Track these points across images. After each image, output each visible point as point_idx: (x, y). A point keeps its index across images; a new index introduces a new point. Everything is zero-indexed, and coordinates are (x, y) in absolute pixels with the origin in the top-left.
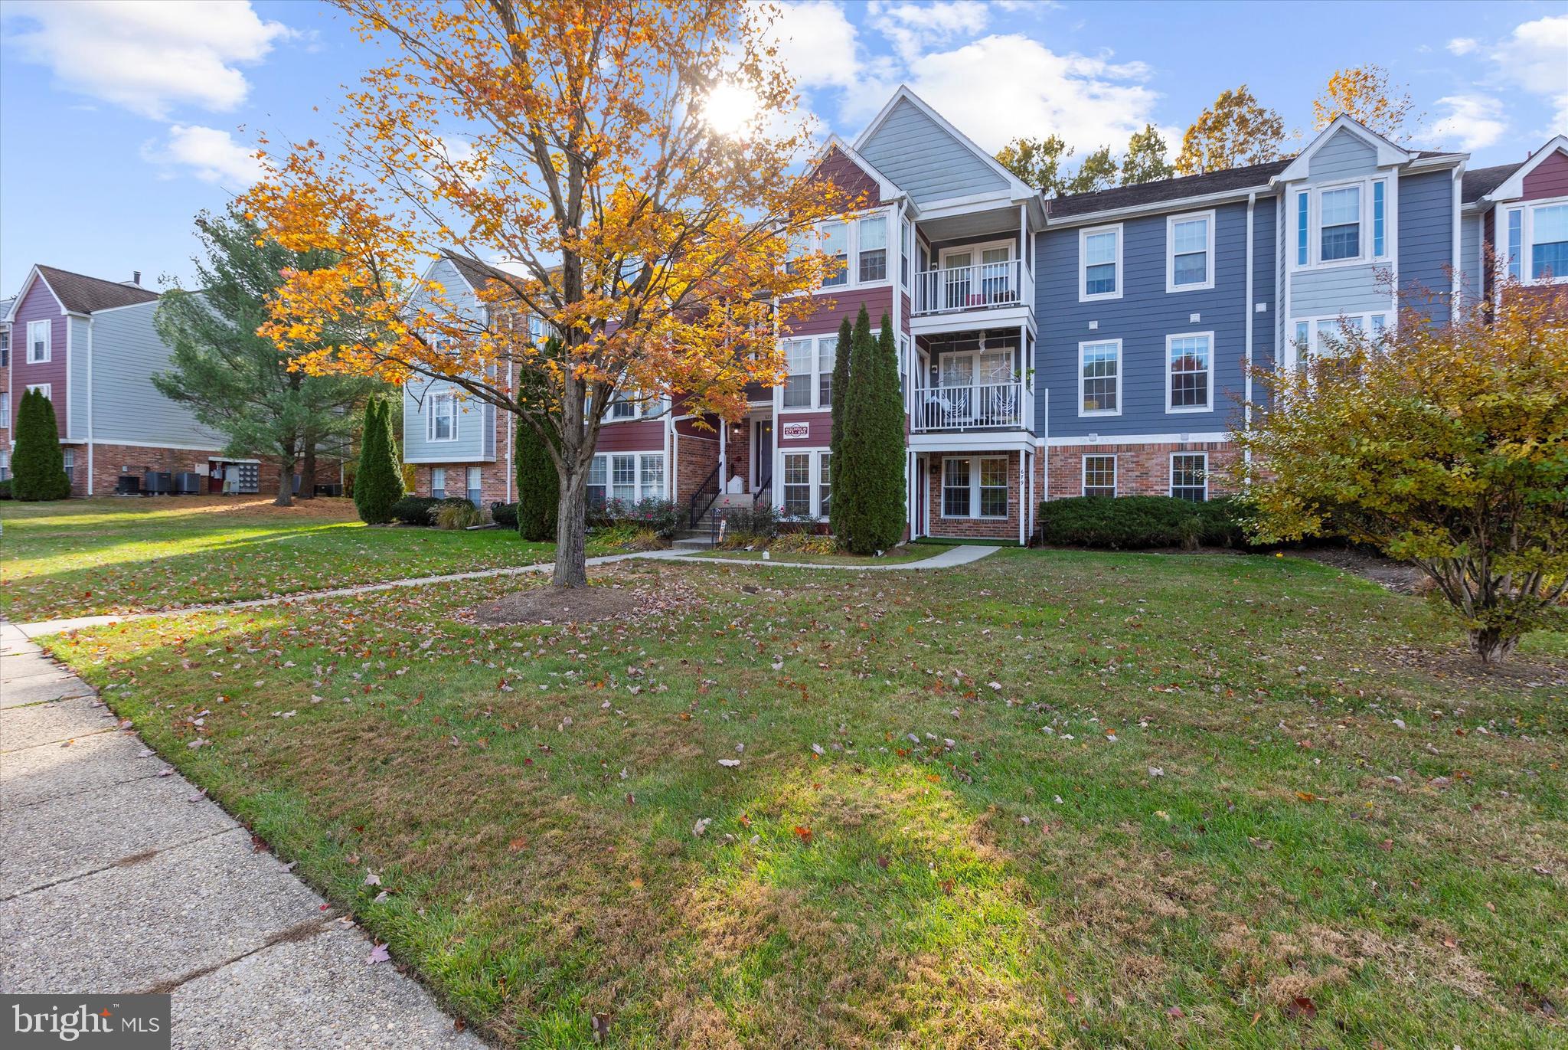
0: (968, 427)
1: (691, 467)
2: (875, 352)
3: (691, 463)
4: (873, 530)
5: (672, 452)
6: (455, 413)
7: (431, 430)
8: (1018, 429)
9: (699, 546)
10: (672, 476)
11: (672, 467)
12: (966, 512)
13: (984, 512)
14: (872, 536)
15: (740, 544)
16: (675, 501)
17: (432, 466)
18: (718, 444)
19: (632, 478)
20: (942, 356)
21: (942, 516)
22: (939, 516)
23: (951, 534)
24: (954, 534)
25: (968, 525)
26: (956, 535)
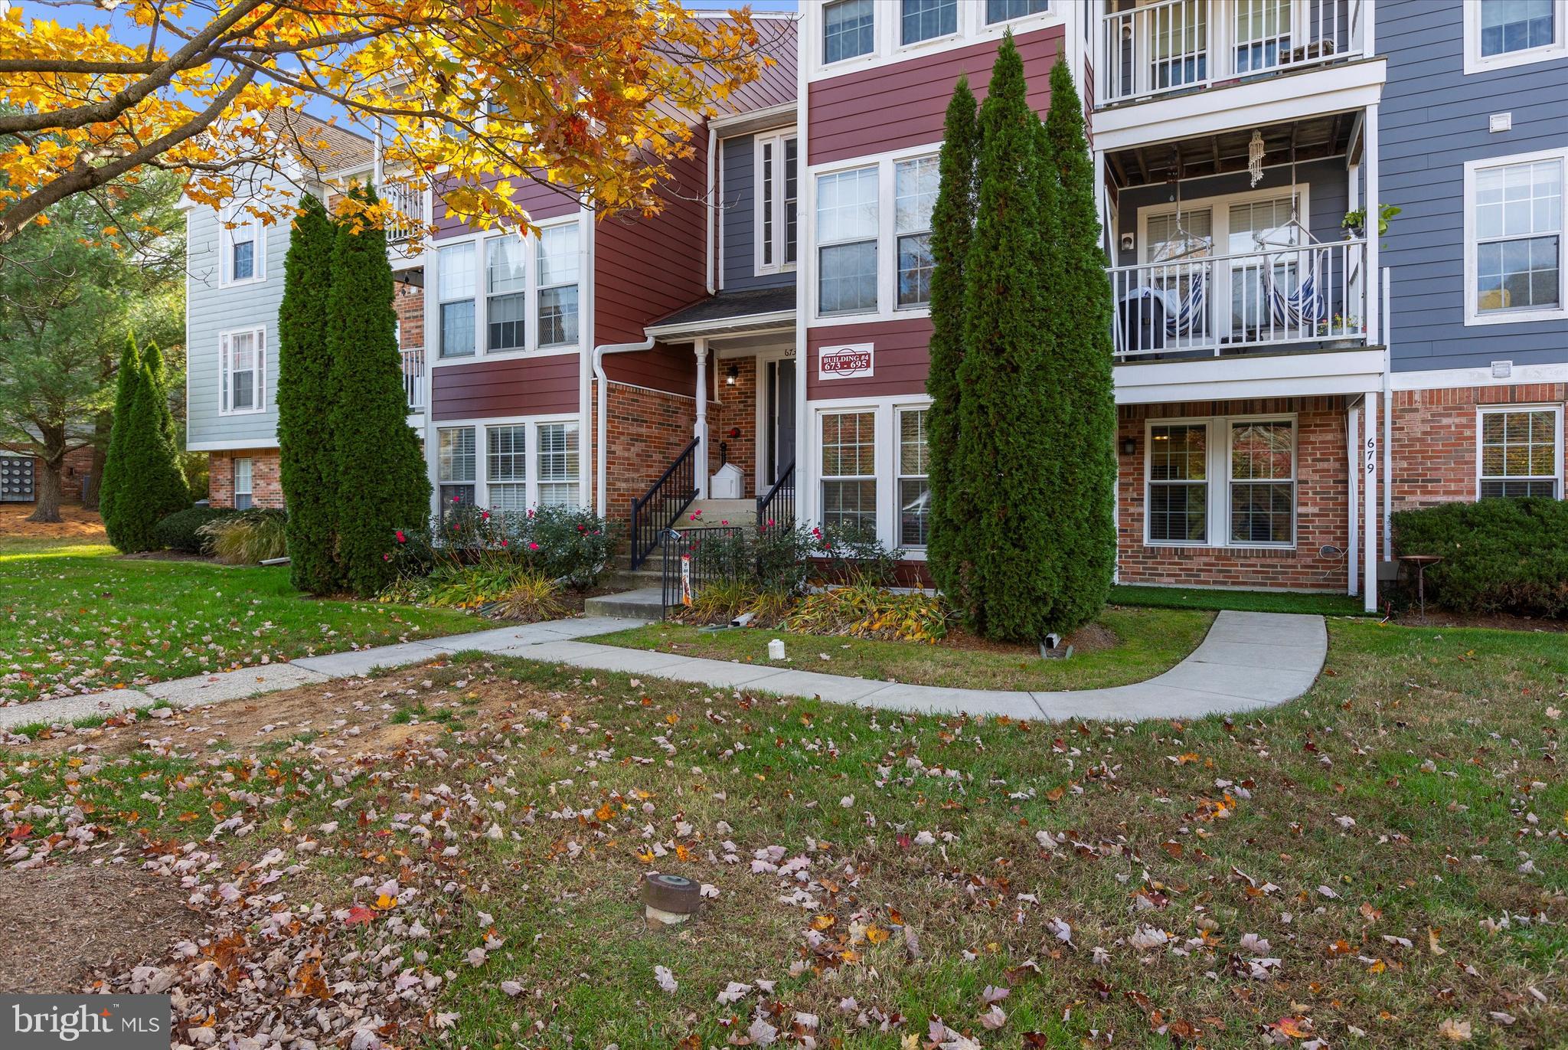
0: (1231, 345)
1: (638, 447)
2: (1040, 150)
3: (637, 438)
4: (1042, 586)
5: (595, 414)
6: (261, 365)
7: (225, 394)
8: (1358, 346)
9: (637, 610)
10: (595, 463)
11: (595, 446)
12: (1201, 534)
13: (1239, 530)
14: (1041, 599)
15: (724, 609)
16: (601, 513)
17: (235, 456)
18: (692, 405)
19: (521, 469)
20: (1144, 213)
21: (1146, 541)
22: (1141, 541)
23: (1166, 579)
24: (1172, 580)
25: (1205, 559)
26: (1177, 582)
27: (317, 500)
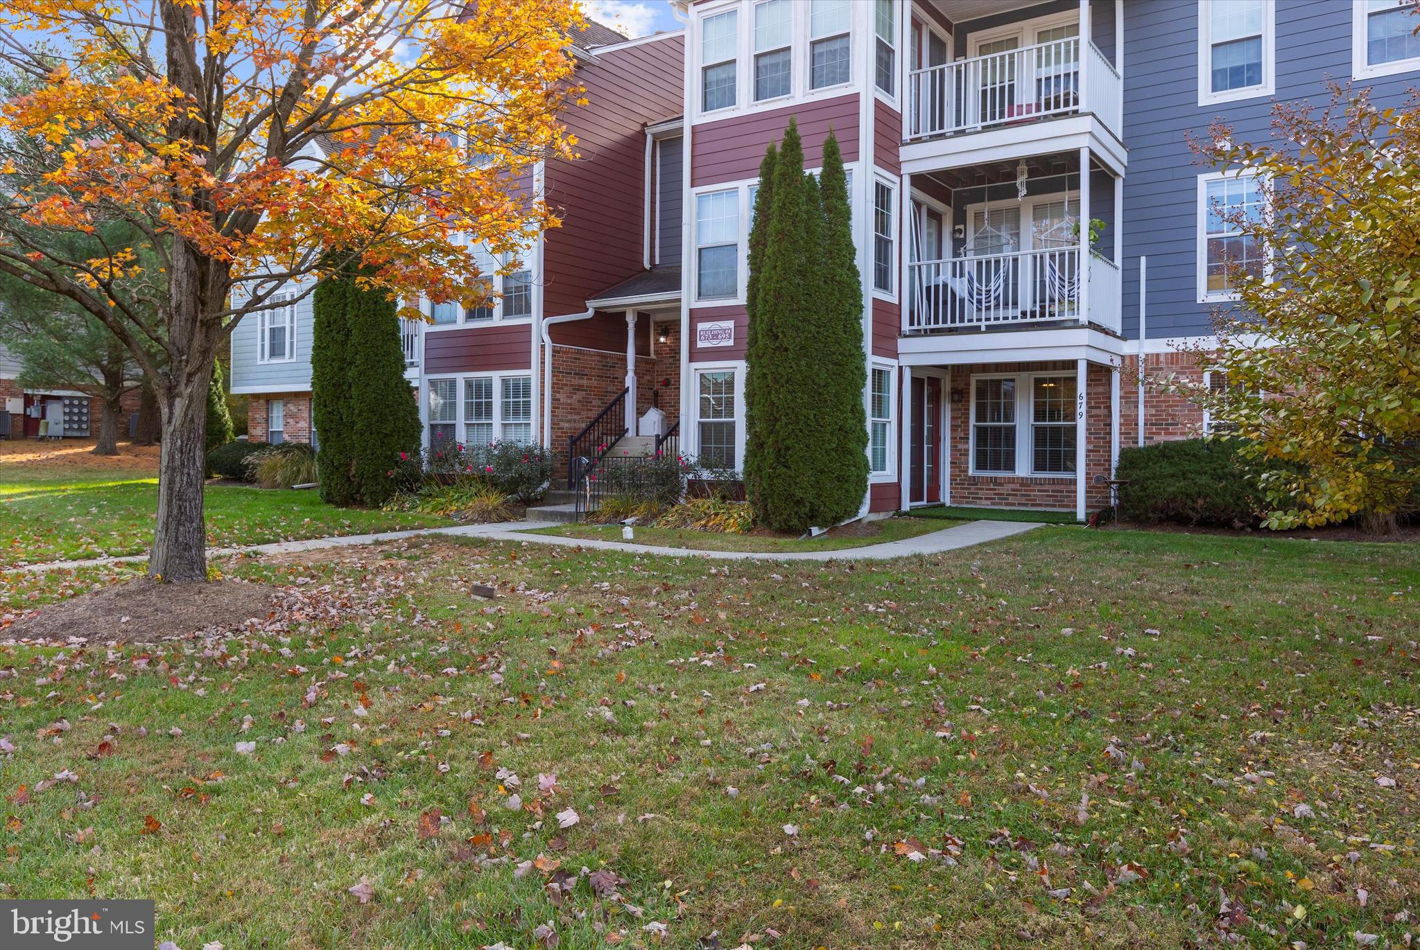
0: (992, 322)
1: (579, 395)
2: (811, 200)
3: (579, 388)
4: (799, 494)
5: (543, 371)
6: (292, 321)
7: (263, 346)
8: (1076, 325)
9: (562, 516)
10: (542, 407)
11: (542, 395)
12: (1010, 466)
13: (1039, 466)
14: (799, 502)
15: (617, 514)
16: (547, 444)
17: (269, 398)
19: (489, 414)
20: (971, 209)
21: (971, 472)
22: (967, 471)
23: (984, 502)
24: (989, 502)
25: (1012, 486)
26: (993, 504)
27: (339, 435)
